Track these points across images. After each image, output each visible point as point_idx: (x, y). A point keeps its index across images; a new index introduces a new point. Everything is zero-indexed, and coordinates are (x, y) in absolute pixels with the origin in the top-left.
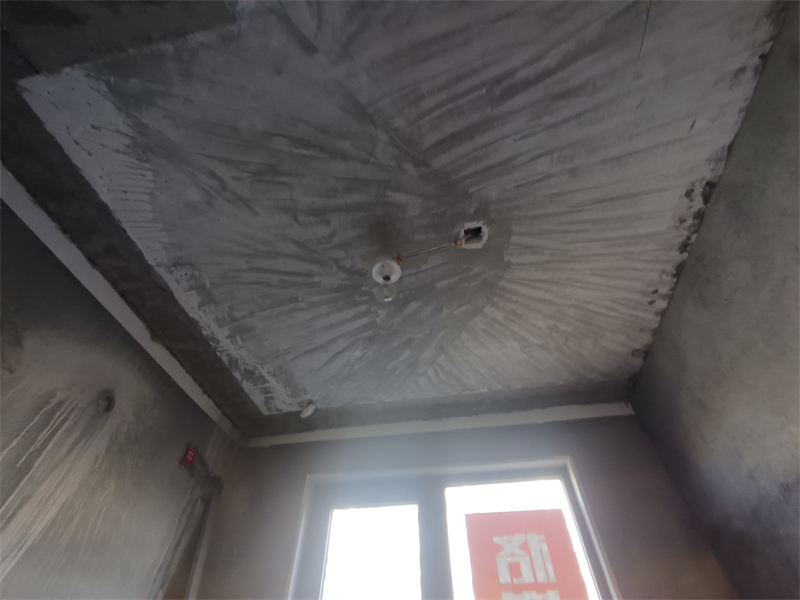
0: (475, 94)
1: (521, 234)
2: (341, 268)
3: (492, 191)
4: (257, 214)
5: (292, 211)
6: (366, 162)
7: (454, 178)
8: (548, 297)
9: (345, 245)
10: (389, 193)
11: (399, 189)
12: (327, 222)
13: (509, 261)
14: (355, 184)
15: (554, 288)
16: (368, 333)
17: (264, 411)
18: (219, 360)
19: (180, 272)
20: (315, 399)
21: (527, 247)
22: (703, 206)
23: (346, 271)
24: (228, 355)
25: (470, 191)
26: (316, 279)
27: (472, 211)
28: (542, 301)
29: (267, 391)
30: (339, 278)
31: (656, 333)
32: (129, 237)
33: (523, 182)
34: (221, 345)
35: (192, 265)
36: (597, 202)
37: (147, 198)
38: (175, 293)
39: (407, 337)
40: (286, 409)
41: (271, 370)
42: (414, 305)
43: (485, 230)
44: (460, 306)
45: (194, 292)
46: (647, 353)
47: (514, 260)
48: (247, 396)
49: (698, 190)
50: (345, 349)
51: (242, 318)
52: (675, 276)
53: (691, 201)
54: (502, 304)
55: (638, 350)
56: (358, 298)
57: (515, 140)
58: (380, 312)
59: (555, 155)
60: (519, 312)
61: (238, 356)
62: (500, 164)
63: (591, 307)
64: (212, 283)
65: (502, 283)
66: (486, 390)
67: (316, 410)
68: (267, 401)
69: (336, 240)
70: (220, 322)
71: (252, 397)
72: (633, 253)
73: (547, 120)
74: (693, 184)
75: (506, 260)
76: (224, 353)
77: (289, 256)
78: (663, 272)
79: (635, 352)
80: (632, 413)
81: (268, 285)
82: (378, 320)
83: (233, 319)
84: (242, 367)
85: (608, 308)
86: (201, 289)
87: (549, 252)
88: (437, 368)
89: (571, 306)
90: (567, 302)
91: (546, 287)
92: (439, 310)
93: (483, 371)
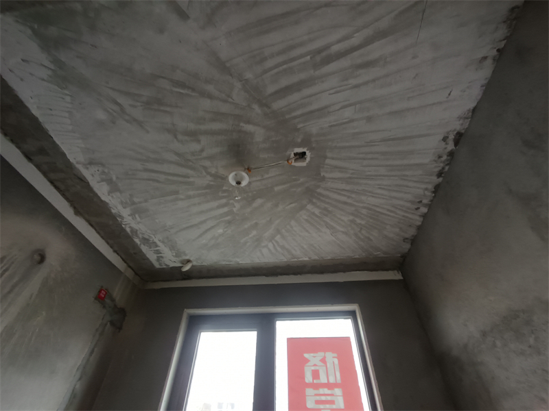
0: (302, 60)
1: (333, 159)
2: (209, 173)
3: (314, 127)
4: (148, 132)
5: (173, 131)
6: (225, 101)
7: (287, 117)
8: (349, 201)
9: (211, 158)
10: (242, 124)
11: (248, 122)
12: (199, 141)
13: (324, 176)
14: (218, 116)
15: (353, 196)
16: (228, 218)
17: (157, 265)
18: (124, 230)
19: (93, 169)
20: (191, 259)
21: (336, 167)
22: (454, 147)
23: (211, 175)
24: (130, 227)
25: (299, 126)
26: (191, 180)
27: (299, 140)
28: (345, 203)
29: (158, 252)
30: (207, 180)
31: (419, 228)
32: (54, 142)
33: (335, 123)
34: (125, 220)
35: (103, 165)
36: (384, 140)
37: (67, 115)
38: (90, 183)
39: (254, 222)
40: (172, 265)
41: (161, 239)
42: (259, 201)
43: (308, 154)
44: (291, 203)
45: (104, 183)
46: (414, 241)
47: (327, 175)
48: (144, 255)
49: (452, 137)
50: (212, 227)
51: (140, 203)
52: (434, 192)
53: (446, 144)
54: (318, 204)
55: (407, 239)
56: (220, 194)
57: (330, 94)
58: (236, 204)
59: (357, 106)
60: (330, 209)
61: (138, 229)
62: (319, 110)
63: (378, 209)
64: (117, 178)
65: (319, 190)
66: (307, 259)
67: (193, 266)
68: (158, 259)
69: (204, 154)
70: (124, 205)
71: (148, 256)
72: (407, 176)
73: (353, 82)
74: (448, 133)
75: (322, 174)
76: (128, 226)
77: (171, 162)
78: (426, 189)
79: (405, 240)
80: (402, 278)
81: (158, 181)
82: (235, 210)
83: (134, 203)
84: (140, 236)
85: (388, 210)
86: (109, 181)
87: (351, 171)
88: (275, 243)
89: (364, 208)
90: (362, 205)
91: (348, 194)
92: (277, 205)
93: (305, 247)
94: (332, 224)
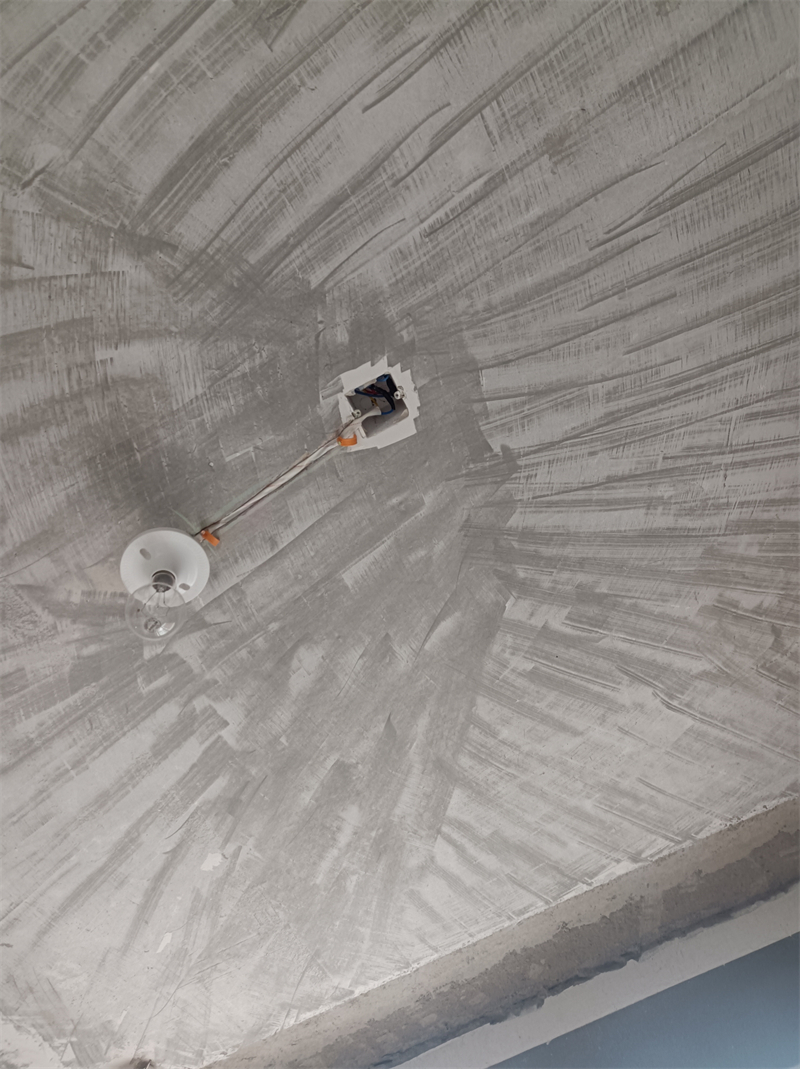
1: (503, 362)
7: (253, 258)
8: (661, 520)
10: (101, 354)
11: (123, 336)
13: (504, 448)
15: (664, 490)
16: (218, 786)
21: (537, 393)
23: (77, 614)
25: (315, 280)
27: (342, 336)
28: (650, 537)
33: (440, 214)
36: (658, 209)
39: (330, 763)
42: (308, 661)
43: (402, 379)
47: (518, 441)
50: (175, 855)
54: (546, 582)
58: (223, 709)
60: (603, 589)
62: (358, 185)
65: (516, 520)
66: (625, 867)
82: (228, 735)
87: (601, 389)
88: (455, 836)
89: (737, 528)
90: (719, 521)
91: (643, 492)
92: (383, 651)
93: (588, 805)
94: (646, 653)
